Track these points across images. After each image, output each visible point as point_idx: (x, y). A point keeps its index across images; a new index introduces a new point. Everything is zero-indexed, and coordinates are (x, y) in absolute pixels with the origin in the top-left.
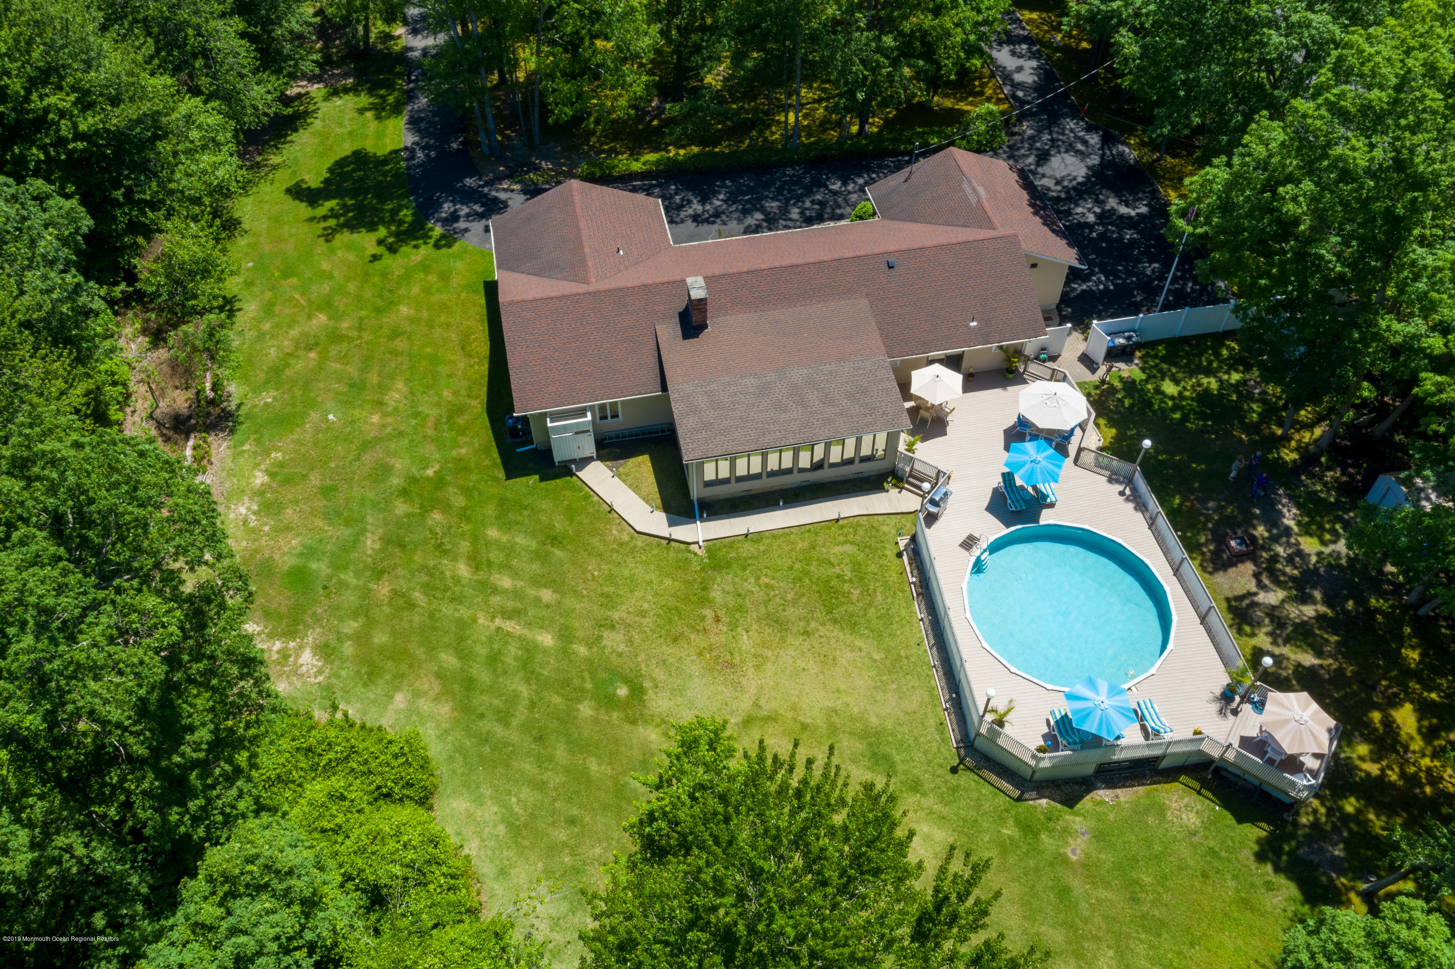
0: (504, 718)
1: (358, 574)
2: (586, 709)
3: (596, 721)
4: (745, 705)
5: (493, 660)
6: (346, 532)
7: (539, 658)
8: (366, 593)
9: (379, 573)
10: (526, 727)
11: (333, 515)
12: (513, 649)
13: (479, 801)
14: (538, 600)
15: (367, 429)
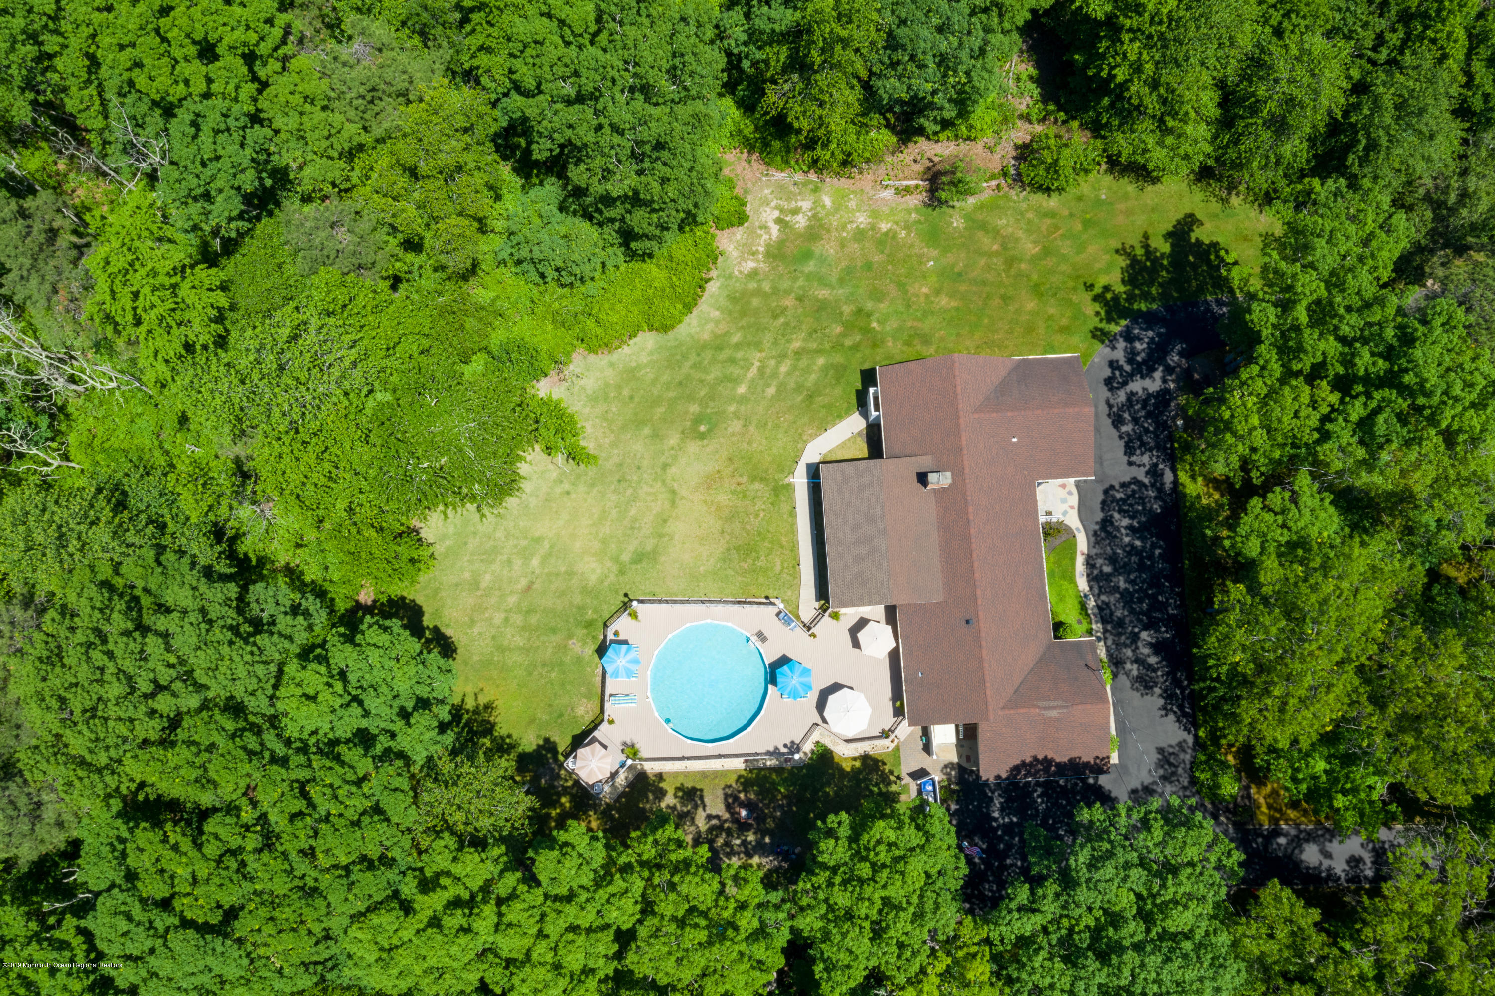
1: (801, 288)
2: (694, 408)
6: (834, 280)
7: (729, 385)
8: (787, 292)
9: (800, 299)
11: (849, 271)
14: (769, 386)
15: (917, 285)
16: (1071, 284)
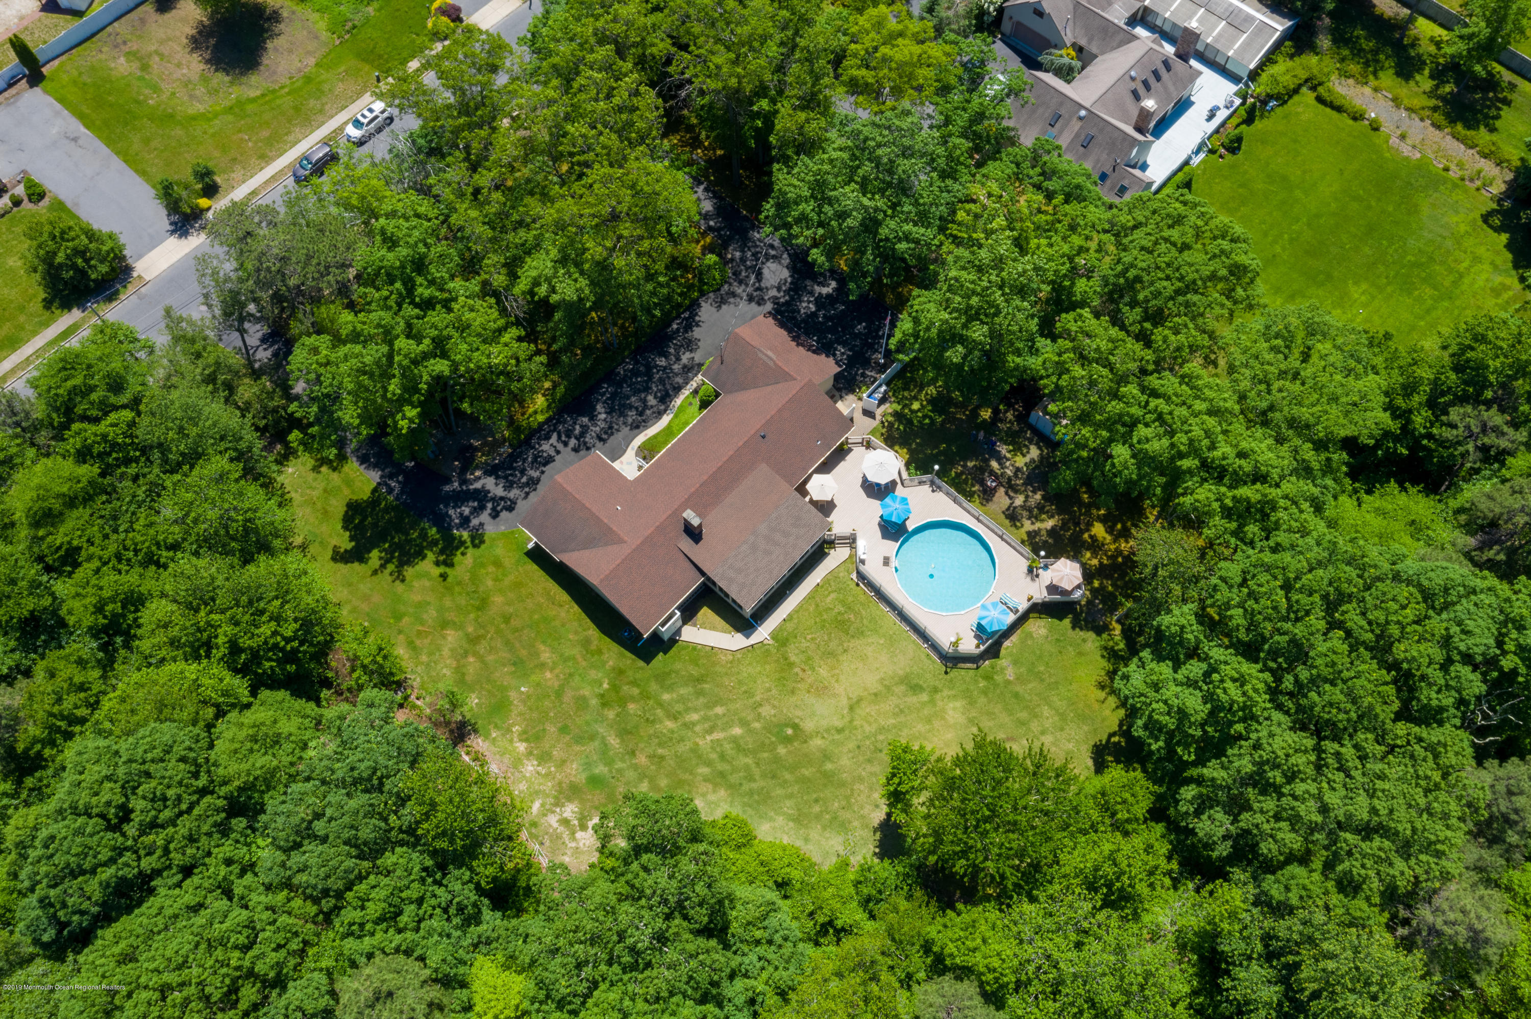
0: (751, 778)
1: (623, 761)
2: (782, 750)
3: (790, 752)
4: (844, 702)
5: (722, 757)
6: (597, 743)
7: (742, 742)
8: (635, 767)
9: (633, 753)
10: (764, 776)
11: (579, 740)
12: (727, 746)
13: (771, 819)
14: (717, 715)
15: (549, 683)
16: (457, 589)
